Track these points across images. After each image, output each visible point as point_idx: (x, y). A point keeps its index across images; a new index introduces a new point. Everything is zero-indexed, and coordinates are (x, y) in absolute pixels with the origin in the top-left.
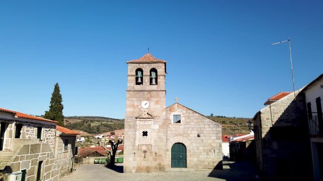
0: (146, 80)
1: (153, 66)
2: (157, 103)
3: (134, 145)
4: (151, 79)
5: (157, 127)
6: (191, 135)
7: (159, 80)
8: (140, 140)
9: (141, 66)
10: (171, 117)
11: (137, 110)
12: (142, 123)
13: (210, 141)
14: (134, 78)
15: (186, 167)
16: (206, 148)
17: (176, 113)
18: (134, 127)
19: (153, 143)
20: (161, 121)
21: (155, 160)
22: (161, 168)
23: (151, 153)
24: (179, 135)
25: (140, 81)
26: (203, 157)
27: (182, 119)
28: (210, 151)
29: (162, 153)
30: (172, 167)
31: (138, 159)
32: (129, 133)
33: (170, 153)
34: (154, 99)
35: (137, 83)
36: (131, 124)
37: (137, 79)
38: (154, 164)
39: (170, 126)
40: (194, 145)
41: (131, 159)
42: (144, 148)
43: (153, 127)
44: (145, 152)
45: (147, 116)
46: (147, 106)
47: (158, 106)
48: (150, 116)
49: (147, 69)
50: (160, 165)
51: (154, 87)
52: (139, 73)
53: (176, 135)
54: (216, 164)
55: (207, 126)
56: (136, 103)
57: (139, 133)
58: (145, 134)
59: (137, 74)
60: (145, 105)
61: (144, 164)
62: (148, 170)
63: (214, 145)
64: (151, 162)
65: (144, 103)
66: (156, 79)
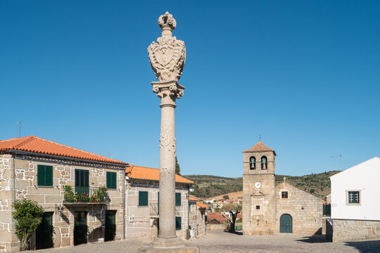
0: (258, 165)
1: (263, 154)
2: (267, 184)
3: (250, 216)
4: (262, 165)
5: (267, 202)
6: (297, 208)
7: (268, 166)
8: (254, 212)
9: (254, 154)
10: (280, 194)
11: (251, 190)
12: (256, 199)
13: (312, 213)
14: (249, 164)
15: (292, 232)
16: (309, 218)
17: (284, 190)
18: (250, 202)
19: (264, 214)
20: (270, 198)
21: (266, 226)
22: (270, 232)
23: (263, 221)
24: (287, 208)
25: (253, 166)
26: (306, 225)
27: (289, 195)
28: (312, 220)
29: (271, 221)
30: (281, 232)
31: (253, 225)
32: (246, 207)
33: (279, 222)
34: (266, 181)
35: (251, 169)
36: (248, 200)
37: (251, 164)
38: (265, 229)
39: (279, 201)
40: (299, 215)
41: (248, 226)
42: (257, 218)
43: (264, 203)
44: (258, 221)
45: (259, 194)
46: (259, 187)
47: (268, 186)
48: (262, 195)
49: (258, 157)
50: (269, 230)
51: (265, 172)
52: (253, 160)
53: (284, 208)
54: (316, 231)
55: (310, 201)
56: (250, 184)
57: (253, 208)
58: (258, 207)
59: (251, 161)
60: (257, 185)
61: (258, 229)
62: (261, 233)
63: (315, 216)
64: (262, 228)
65: (256, 184)
66: (266, 164)
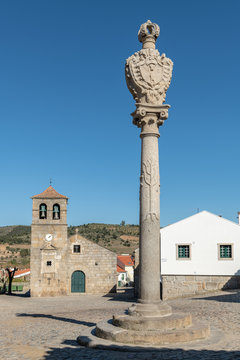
0: (50, 214)
1: (56, 201)
2: (60, 236)
3: (39, 273)
4: (54, 214)
5: (59, 257)
6: (90, 264)
7: (61, 215)
8: (44, 269)
9: (44, 201)
10: (72, 248)
11: (41, 242)
12: (46, 254)
13: (106, 269)
14: (38, 213)
15: (85, 291)
16: (103, 275)
17: (77, 243)
18: (40, 257)
19: (56, 271)
20: (63, 252)
21: (58, 285)
22: (63, 292)
23: (55, 279)
24: (80, 263)
25: (43, 215)
26: (100, 283)
27: (82, 249)
28: (106, 277)
29: (64, 279)
30: (72, 292)
31: (43, 285)
32: (35, 263)
33: (70, 279)
34: (58, 233)
35: (41, 218)
36: (37, 255)
37: (41, 213)
38: (57, 289)
39: (71, 255)
40: (92, 272)
41: (37, 285)
42: (48, 276)
43: (56, 257)
44: (49, 279)
45: (51, 248)
46: (50, 239)
47: (61, 239)
48: (54, 248)
49: (50, 204)
50: (62, 289)
51: (57, 222)
52: (43, 207)
53: (76, 264)
54: (111, 288)
55: (104, 255)
56: (40, 236)
57: (44, 263)
58: (49, 263)
59: (41, 208)
60: (49, 238)
61: (49, 289)
62: (52, 294)
63: (110, 272)
64: (54, 288)
65: (47, 236)
66: (59, 214)
